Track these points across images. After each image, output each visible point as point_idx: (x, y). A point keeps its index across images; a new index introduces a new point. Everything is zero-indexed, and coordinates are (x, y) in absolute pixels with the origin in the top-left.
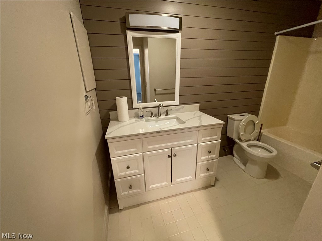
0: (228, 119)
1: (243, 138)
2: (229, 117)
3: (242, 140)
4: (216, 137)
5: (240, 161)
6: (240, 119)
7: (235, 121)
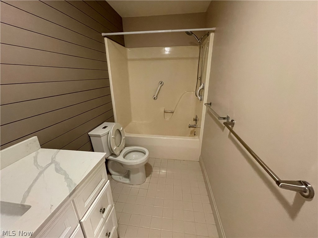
0: (91, 137)
1: (117, 153)
2: (91, 134)
3: (116, 155)
4: (103, 180)
5: (121, 177)
6: (107, 132)
7: (102, 137)
